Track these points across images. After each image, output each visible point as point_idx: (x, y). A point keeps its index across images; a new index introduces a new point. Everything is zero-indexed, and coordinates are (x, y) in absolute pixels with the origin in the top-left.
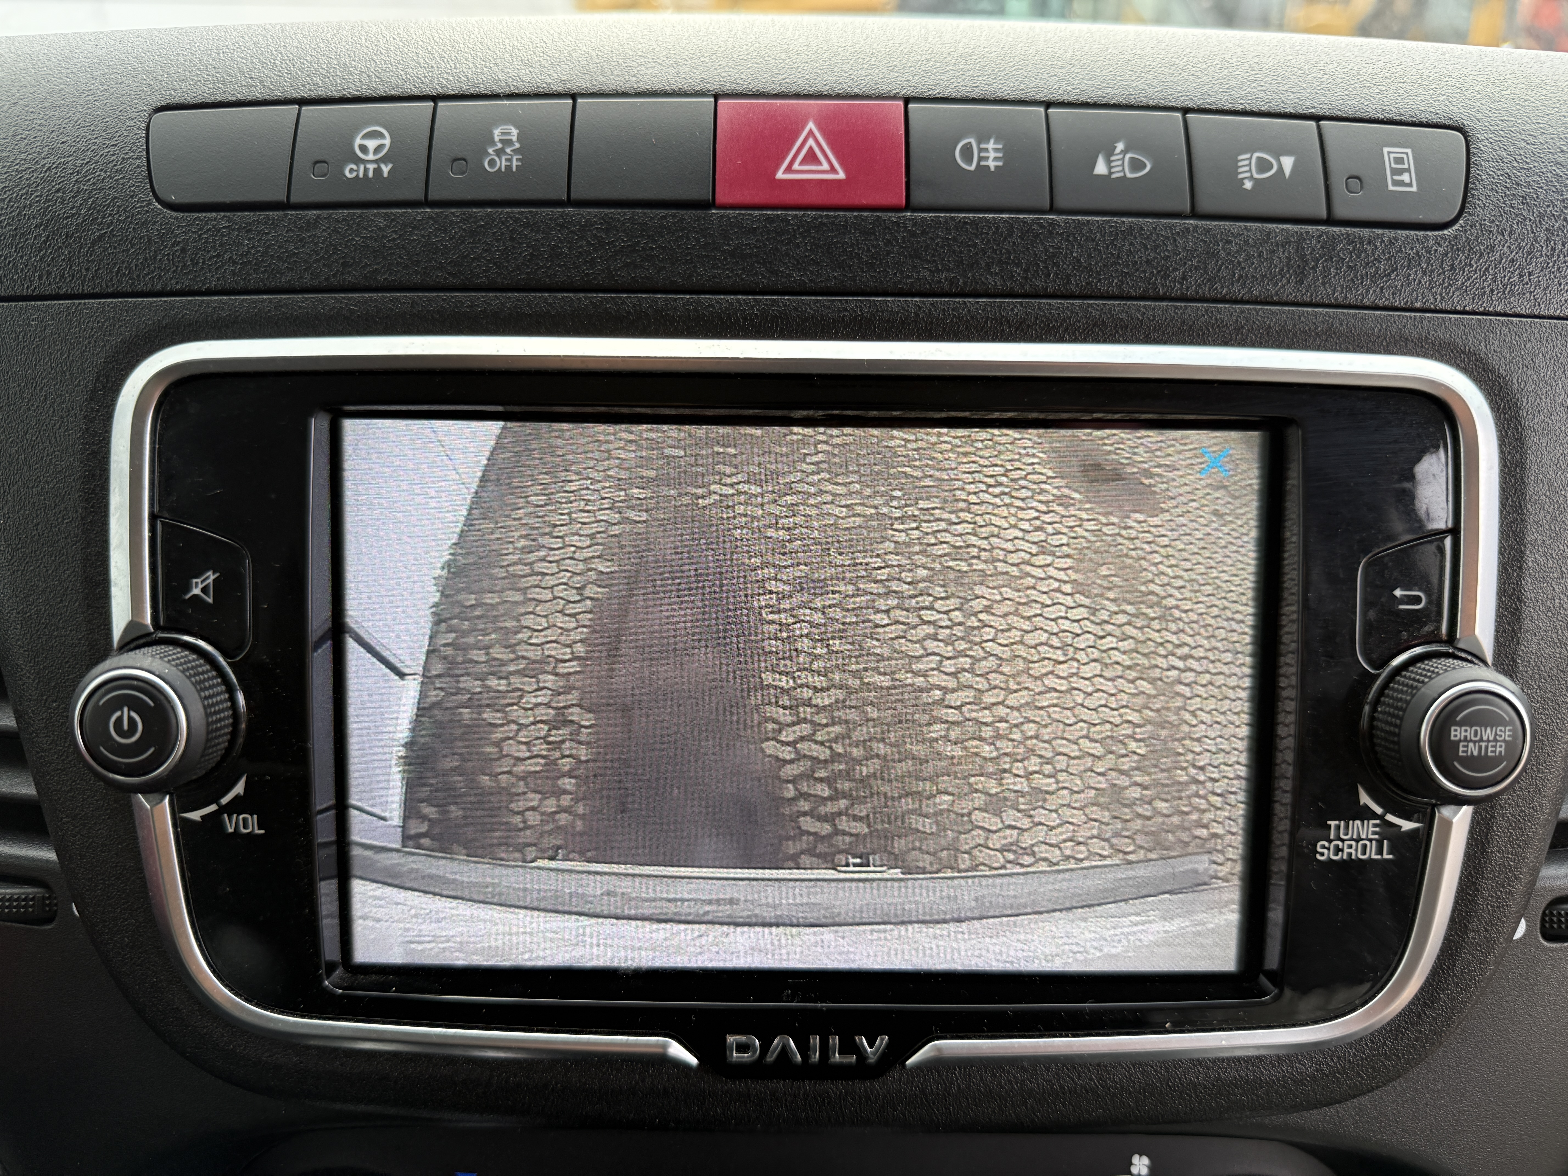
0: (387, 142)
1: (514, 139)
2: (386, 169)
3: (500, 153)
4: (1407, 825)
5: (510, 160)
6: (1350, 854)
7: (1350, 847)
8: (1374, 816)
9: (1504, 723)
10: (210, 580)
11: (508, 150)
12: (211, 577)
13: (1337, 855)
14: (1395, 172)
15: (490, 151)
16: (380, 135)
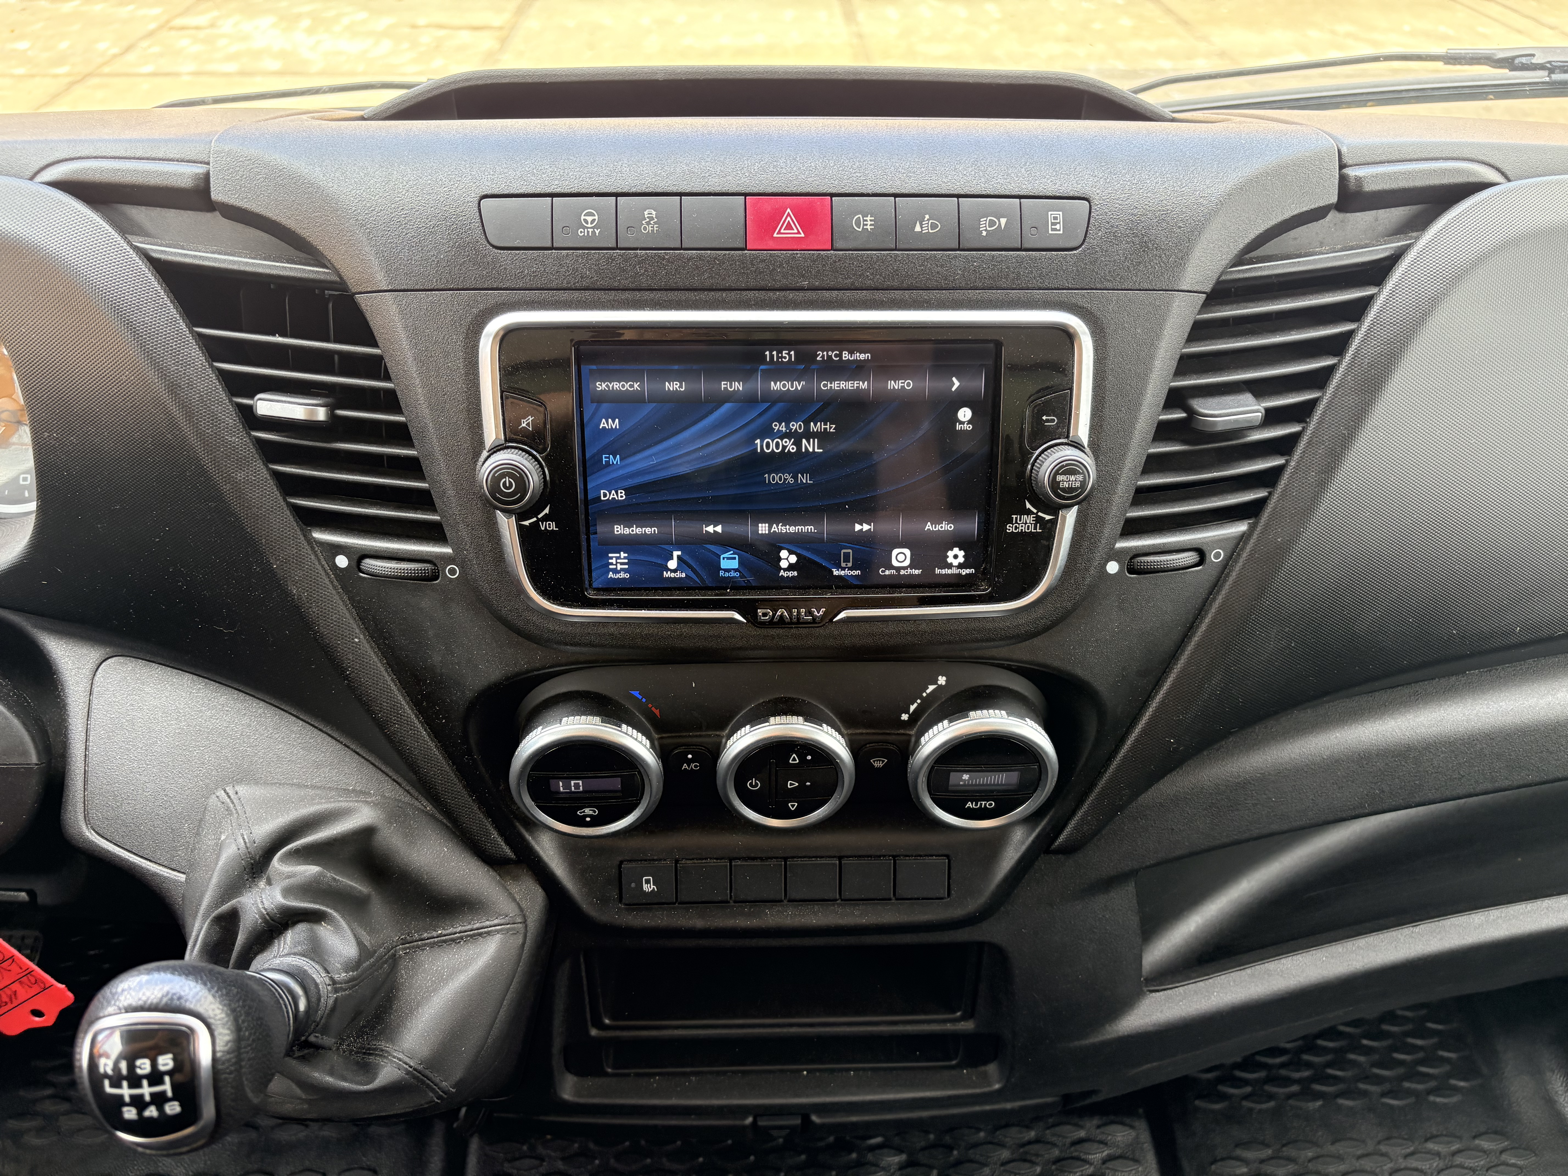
0: (596, 218)
1: (654, 216)
2: (597, 232)
3: (648, 223)
4: (1048, 517)
5: (653, 227)
6: (1022, 530)
7: (1022, 526)
8: (1033, 513)
9: (1079, 473)
10: (530, 420)
11: (652, 222)
12: (530, 419)
13: (1016, 529)
14: (1053, 224)
15: (644, 222)
16: (592, 214)
